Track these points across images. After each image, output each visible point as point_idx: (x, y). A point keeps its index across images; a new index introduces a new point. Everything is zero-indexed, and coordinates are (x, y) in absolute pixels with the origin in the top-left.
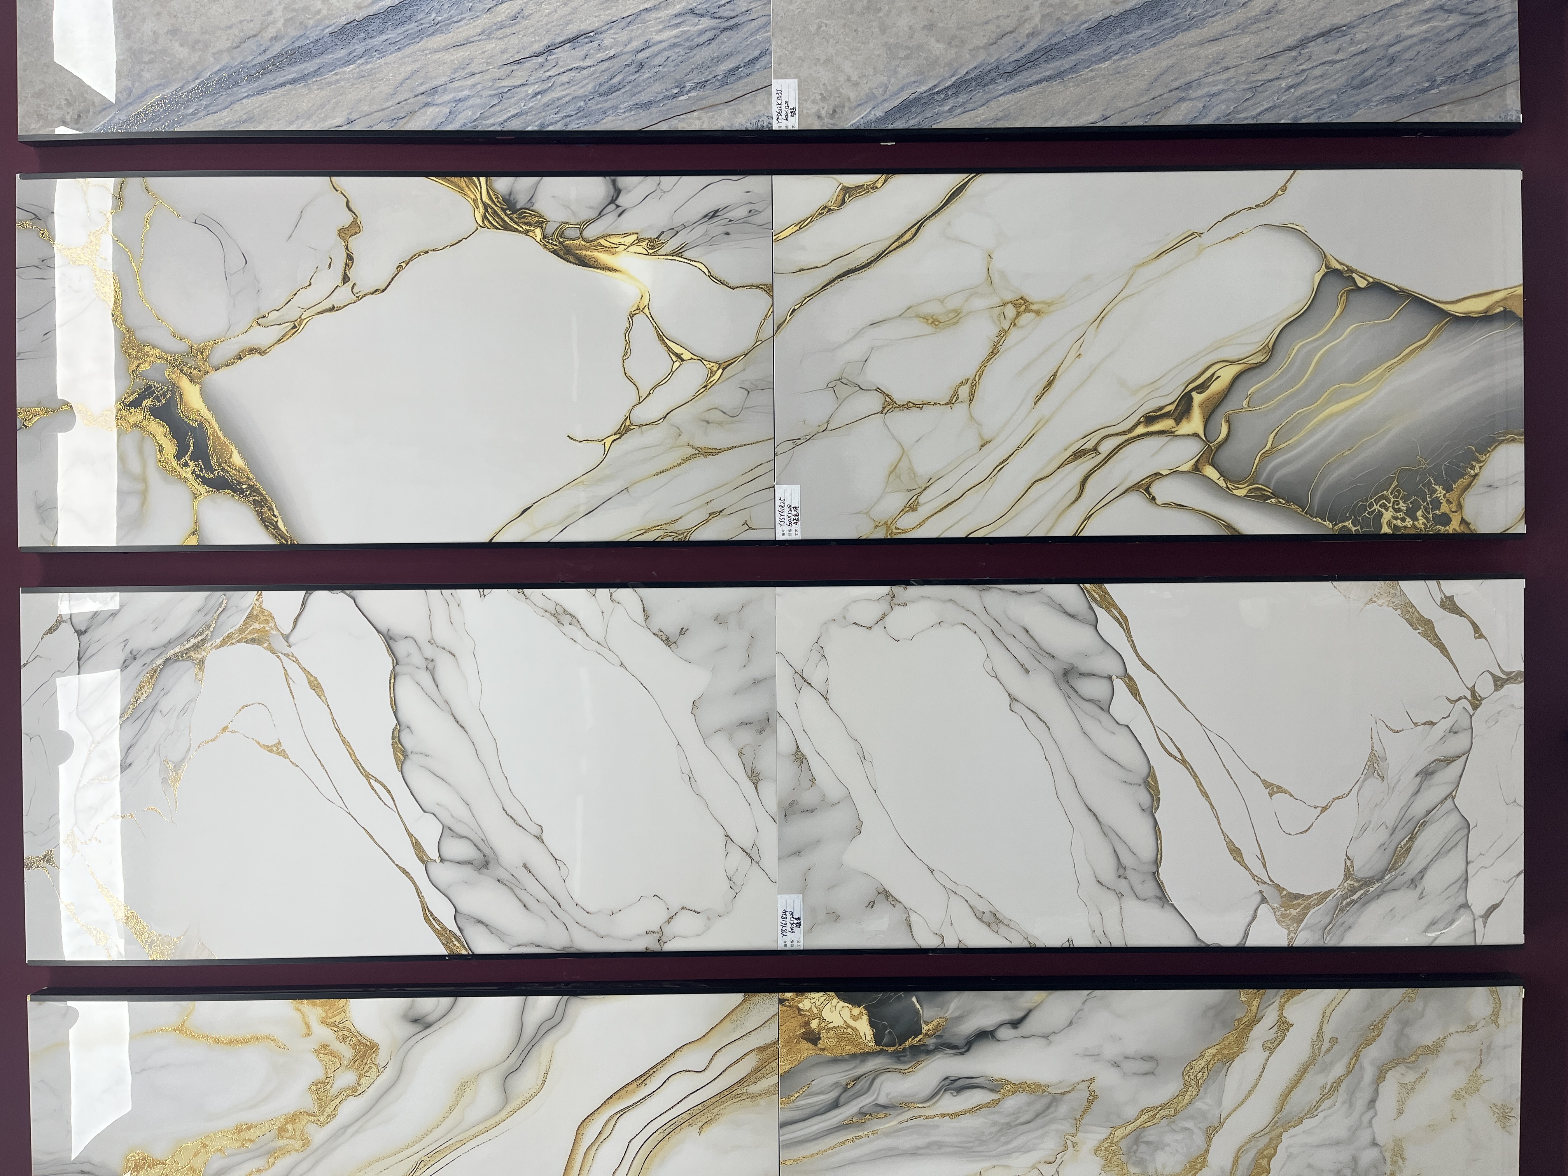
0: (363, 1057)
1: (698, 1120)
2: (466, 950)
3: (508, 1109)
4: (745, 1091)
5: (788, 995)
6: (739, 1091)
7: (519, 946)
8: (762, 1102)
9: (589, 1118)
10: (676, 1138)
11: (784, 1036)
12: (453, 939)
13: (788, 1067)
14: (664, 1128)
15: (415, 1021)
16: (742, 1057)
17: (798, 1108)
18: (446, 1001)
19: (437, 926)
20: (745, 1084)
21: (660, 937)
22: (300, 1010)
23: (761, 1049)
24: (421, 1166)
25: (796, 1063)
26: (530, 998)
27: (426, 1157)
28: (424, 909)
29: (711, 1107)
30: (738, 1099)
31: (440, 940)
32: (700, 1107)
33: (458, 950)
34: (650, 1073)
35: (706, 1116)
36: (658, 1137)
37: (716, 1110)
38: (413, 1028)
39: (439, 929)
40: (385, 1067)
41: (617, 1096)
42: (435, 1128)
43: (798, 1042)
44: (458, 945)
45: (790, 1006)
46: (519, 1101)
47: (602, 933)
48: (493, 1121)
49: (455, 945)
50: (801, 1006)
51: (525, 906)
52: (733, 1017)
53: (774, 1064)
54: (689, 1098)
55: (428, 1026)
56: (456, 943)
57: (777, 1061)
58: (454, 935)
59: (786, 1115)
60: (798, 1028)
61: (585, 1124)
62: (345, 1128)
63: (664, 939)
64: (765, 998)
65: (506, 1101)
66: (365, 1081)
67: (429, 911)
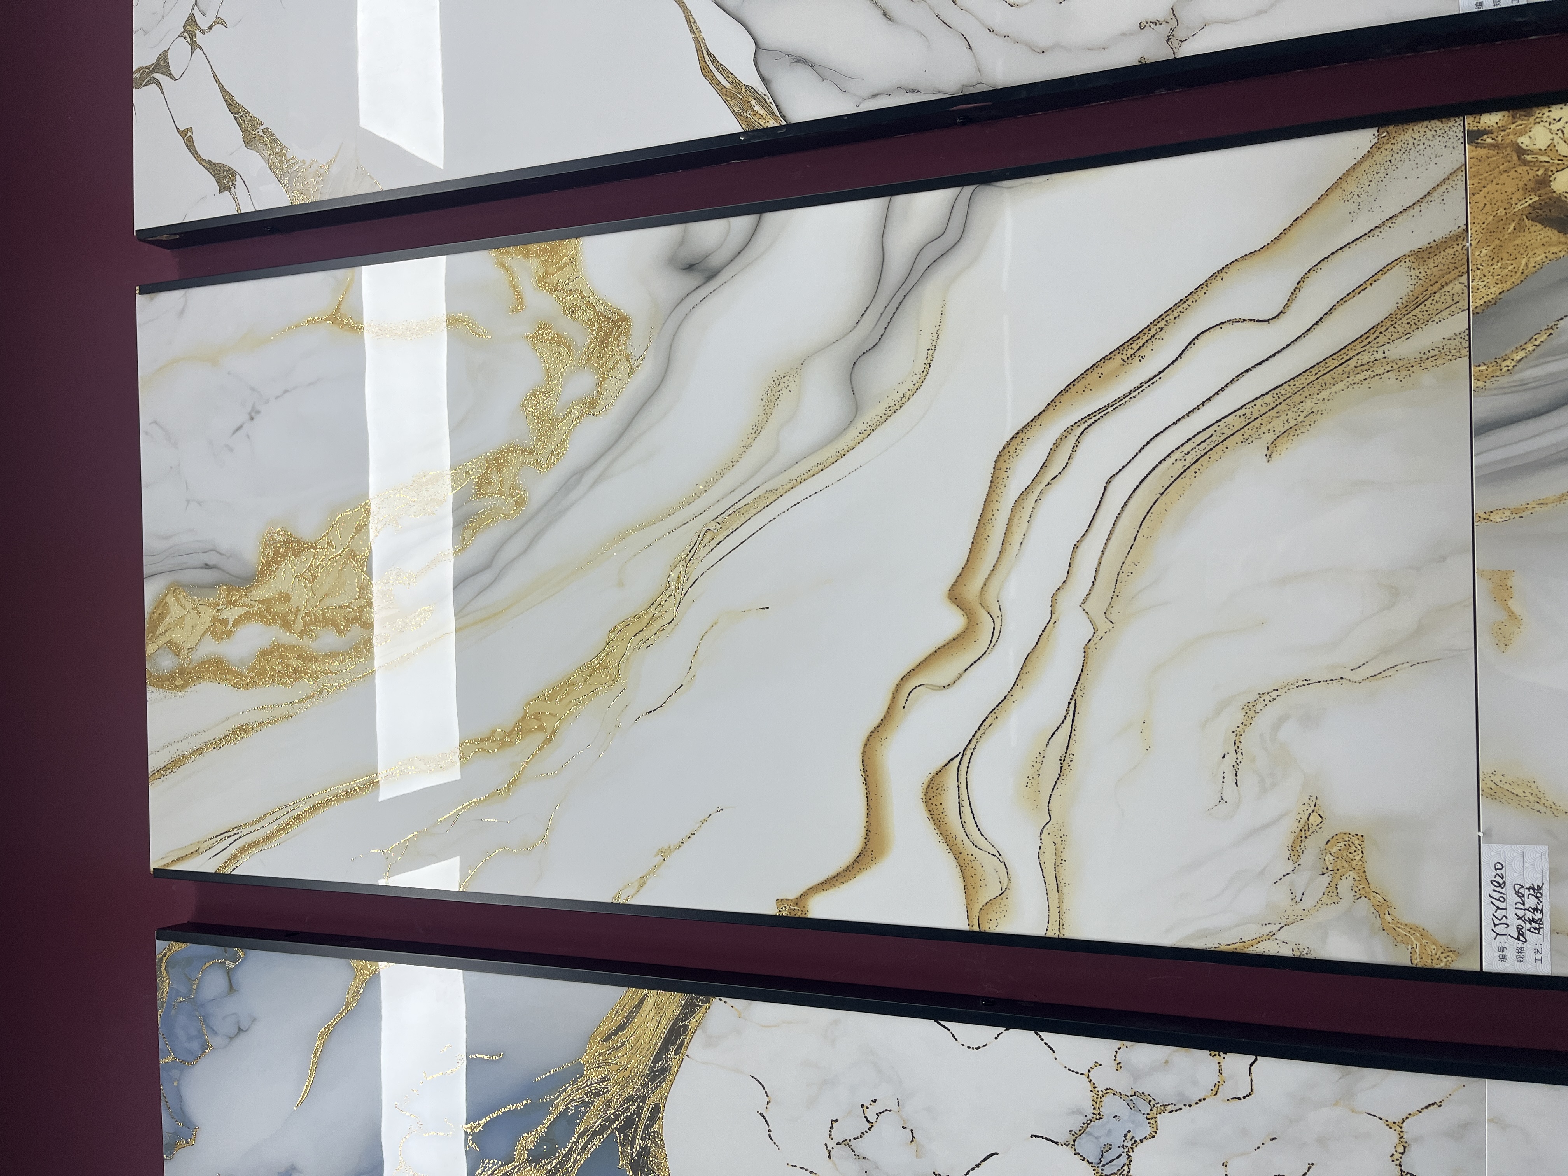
0: (603, 341)
1: (1264, 429)
2: (776, 119)
3: (860, 426)
4: (1380, 355)
5: (1491, 120)
6: (1366, 357)
7: (874, 96)
8: (1427, 378)
9: (1021, 435)
10: (1212, 469)
11: (1482, 218)
12: (753, 102)
13: (1495, 291)
14: (1187, 448)
15: (690, 267)
16: (1374, 278)
17: (1523, 386)
18: (741, 224)
19: (724, 82)
20: (1382, 339)
21: (1173, 30)
22: (503, 265)
23: (1421, 255)
24: (706, 540)
25: (1517, 278)
26: (901, 200)
27: (714, 523)
28: (699, 51)
29: (1297, 398)
30: (1362, 376)
31: (730, 107)
32: (1268, 399)
33: (762, 122)
34: (1152, 332)
35: (1284, 417)
36: (1171, 468)
37: (1308, 405)
38: (690, 281)
39: (728, 85)
40: (642, 358)
41: (1079, 386)
42: (728, 469)
43: (1520, 229)
44: (762, 112)
45: (1495, 146)
46: (880, 410)
47: (1043, 41)
48: (831, 451)
49: (756, 113)
50: (1524, 141)
51: (885, 14)
52: (1351, 186)
53: (1457, 287)
54: (1242, 380)
55: (712, 275)
56: (757, 108)
57: (1464, 279)
58: (754, 92)
59: (1485, 407)
60: (1519, 195)
61: (1011, 449)
62: (580, 473)
63: (1180, 34)
64: (1429, 134)
65: (856, 409)
66: (609, 386)
67: (710, 54)
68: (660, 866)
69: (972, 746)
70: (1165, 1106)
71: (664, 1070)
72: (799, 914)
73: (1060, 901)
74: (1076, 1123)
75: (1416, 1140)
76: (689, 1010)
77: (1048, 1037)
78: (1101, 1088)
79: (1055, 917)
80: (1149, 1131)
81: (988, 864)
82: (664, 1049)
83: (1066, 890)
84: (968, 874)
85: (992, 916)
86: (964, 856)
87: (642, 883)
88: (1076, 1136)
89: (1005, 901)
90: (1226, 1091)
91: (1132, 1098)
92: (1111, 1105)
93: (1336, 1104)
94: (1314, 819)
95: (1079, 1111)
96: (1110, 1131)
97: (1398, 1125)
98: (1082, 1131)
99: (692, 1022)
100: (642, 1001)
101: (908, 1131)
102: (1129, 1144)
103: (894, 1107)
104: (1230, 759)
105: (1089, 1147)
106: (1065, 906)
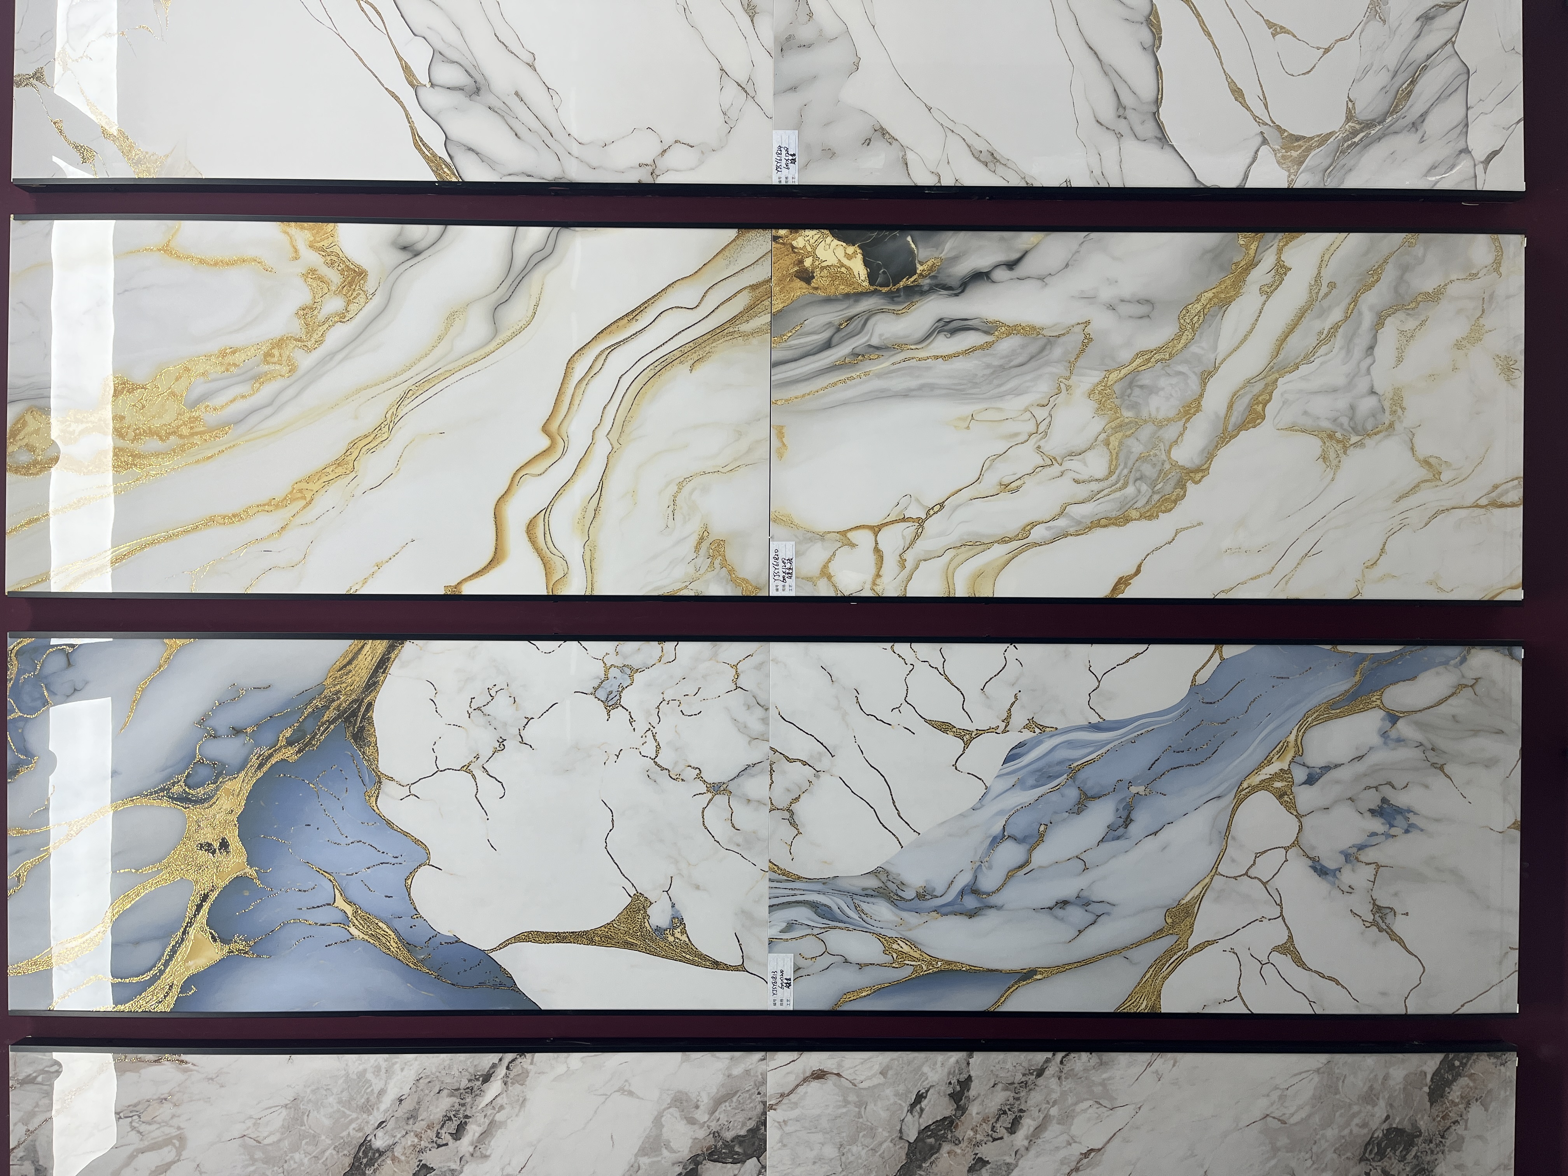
0: (350, 284)
1: (689, 358)
2: (457, 178)
3: (498, 340)
4: (737, 329)
5: (782, 232)
6: (731, 330)
7: (510, 175)
8: (755, 341)
9: (580, 352)
10: (667, 375)
11: (777, 274)
12: (443, 166)
13: (781, 306)
14: (656, 364)
15: (404, 248)
16: (735, 295)
17: (790, 348)
18: (435, 229)
19: (427, 152)
20: (737, 322)
21: (654, 170)
22: (287, 233)
23: (754, 287)
24: (409, 395)
25: (789, 302)
26: (522, 229)
27: (414, 386)
28: (413, 134)
29: (703, 345)
30: (729, 338)
31: (430, 167)
32: (691, 344)
33: (448, 177)
34: (642, 309)
35: (697, 353)
36: (649, 373)
37: (707, 349)
38: (403, 256)
39: (429, 155)
40: (373, 294)
41: (608, 330)
42: (423, 358)
43: (791, 281)
44: (448, 172)
45: (783, 244)
46: (509, 333)
47: (595, 164)
48: (482, 352)
49: (445, 172)
50: (794, 243)
51: (516, 135)
52: (726, 253)
53: (767, 303)
54: (680, 335)
55: (417, 254)
56: (446, 170)
57: (770, 299)
58: (444, 162)
59: (778, 355)
60: (791, 266)
61: (575, 358)
62: (332, 355)
63: (657, 172)
64: (758, 235)
65: (496, 332)
66: (353, 307)
67: (419, 137)
68: (376, 571)
69: (551, 504)
70: (637, 670)
71: (375, 683)
72: (457, 593)
73: (592, 577)
74: (596, 684)
75: (742, 672)
76: (391, 649)
77: (584, 643)
78: (608, 665)
79: (590, 586)
80: (630, 682)
81: (558, 562)
82: (376, 671)
83: (594, 572)
84: (547, 568)
85: (559, 587)
86: (546, 558)
87: (366, 580)
88: (596, 689)
89: (565, 579)
90: (664, 660)
91: (622, 668)
92: (613, 672)
93: (711, 659)
94: (706, 534)
95: (598, 677)
96: (612, 685)
97: (735, 666)
98: (599, 686)
99: (393, 656)
100: (363, 647)
101: (512, 698)
102: (620, 690)
103: (505, 687)
104: (671, 508)
105: (601, 693)
106: (594, 580)
